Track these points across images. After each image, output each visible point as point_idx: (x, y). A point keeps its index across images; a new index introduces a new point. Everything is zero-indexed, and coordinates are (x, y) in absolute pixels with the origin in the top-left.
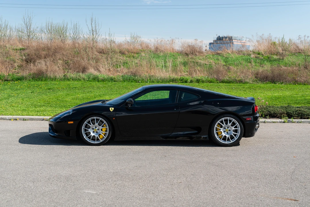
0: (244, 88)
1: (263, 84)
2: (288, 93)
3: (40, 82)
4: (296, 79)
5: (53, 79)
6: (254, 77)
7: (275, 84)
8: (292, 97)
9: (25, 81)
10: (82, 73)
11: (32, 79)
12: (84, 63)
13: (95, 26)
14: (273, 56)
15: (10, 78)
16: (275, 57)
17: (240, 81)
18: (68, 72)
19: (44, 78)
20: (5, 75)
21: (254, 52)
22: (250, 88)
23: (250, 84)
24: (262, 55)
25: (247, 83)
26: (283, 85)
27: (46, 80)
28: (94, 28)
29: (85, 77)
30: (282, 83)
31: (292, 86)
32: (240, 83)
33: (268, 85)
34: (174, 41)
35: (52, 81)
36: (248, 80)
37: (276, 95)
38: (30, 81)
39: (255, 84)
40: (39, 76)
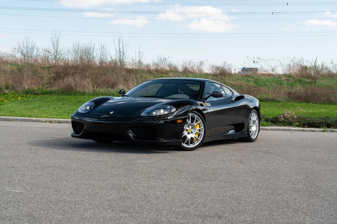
0: (277, 105)
1: (296, 103)
2: (323, 110)
3: (69, 97)
4: (330, 100)
5: (82, 94)
6: (287, 96)
7: (309, 103)
8: (328, 113)
9: (54, 95)
10: (111, 89)
11: (61, 93)
12: (113, 79)
13: (122, 47)
14: (305, 79)
15: (39, 92)
16: (307, 80)
17: (273, 100)
18: (97, 87)
19: (73, 92)
20: (35, 89)
21: (285, 75)
22: (283, 106)
23: (283, 102)
24: (294, 78)
25: (280, 102)
26: (317, 104)
27: (75, 94)
28: (121, 50)
29: (115, 93)
30: (315, 103)
31: (327, 106)
32: (272, 102)
33: (301, 104)
34: (202, 63)
35: (81, 95)
36: (280, 99)
37: (310, 111)
38: (59, 95)
39: (288, 103)
40: (69, 91)
